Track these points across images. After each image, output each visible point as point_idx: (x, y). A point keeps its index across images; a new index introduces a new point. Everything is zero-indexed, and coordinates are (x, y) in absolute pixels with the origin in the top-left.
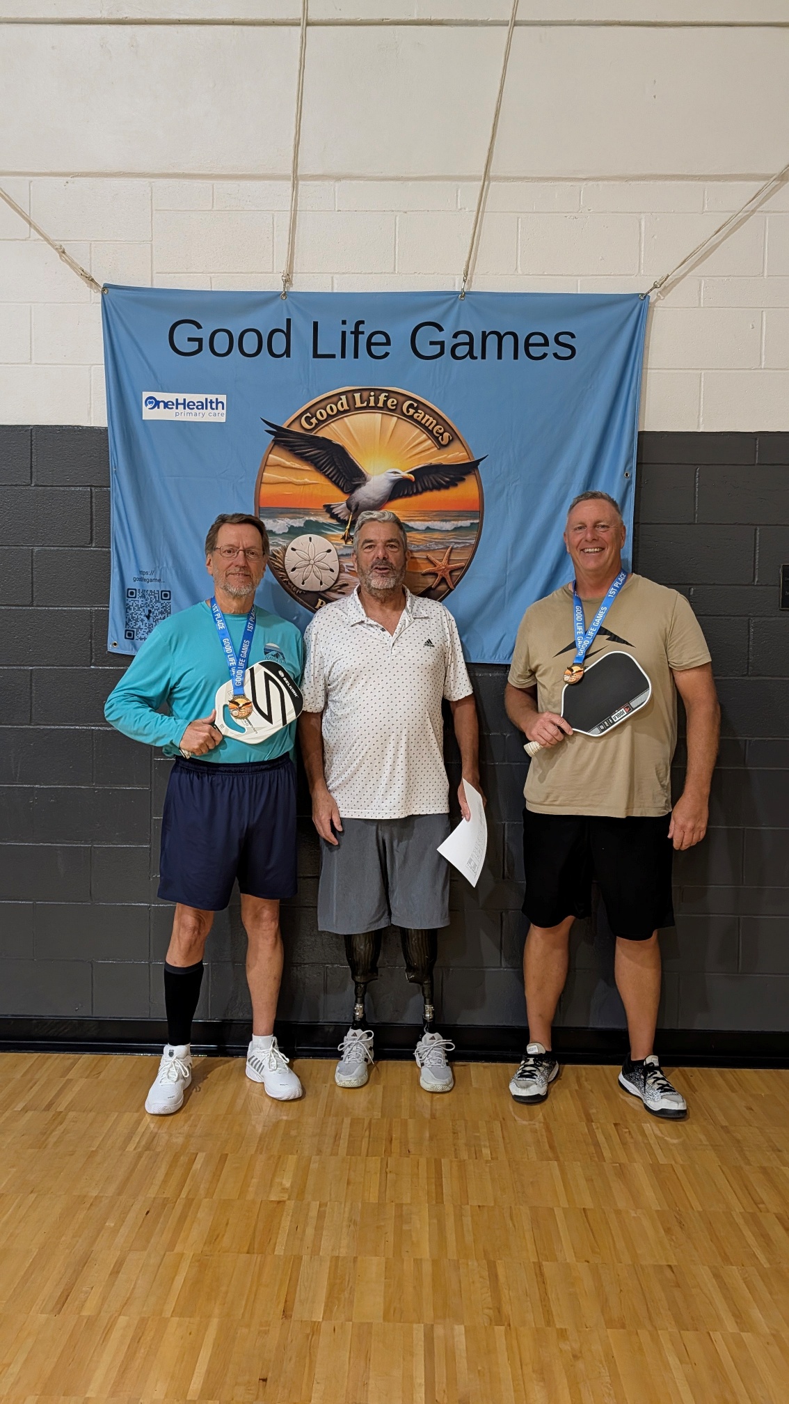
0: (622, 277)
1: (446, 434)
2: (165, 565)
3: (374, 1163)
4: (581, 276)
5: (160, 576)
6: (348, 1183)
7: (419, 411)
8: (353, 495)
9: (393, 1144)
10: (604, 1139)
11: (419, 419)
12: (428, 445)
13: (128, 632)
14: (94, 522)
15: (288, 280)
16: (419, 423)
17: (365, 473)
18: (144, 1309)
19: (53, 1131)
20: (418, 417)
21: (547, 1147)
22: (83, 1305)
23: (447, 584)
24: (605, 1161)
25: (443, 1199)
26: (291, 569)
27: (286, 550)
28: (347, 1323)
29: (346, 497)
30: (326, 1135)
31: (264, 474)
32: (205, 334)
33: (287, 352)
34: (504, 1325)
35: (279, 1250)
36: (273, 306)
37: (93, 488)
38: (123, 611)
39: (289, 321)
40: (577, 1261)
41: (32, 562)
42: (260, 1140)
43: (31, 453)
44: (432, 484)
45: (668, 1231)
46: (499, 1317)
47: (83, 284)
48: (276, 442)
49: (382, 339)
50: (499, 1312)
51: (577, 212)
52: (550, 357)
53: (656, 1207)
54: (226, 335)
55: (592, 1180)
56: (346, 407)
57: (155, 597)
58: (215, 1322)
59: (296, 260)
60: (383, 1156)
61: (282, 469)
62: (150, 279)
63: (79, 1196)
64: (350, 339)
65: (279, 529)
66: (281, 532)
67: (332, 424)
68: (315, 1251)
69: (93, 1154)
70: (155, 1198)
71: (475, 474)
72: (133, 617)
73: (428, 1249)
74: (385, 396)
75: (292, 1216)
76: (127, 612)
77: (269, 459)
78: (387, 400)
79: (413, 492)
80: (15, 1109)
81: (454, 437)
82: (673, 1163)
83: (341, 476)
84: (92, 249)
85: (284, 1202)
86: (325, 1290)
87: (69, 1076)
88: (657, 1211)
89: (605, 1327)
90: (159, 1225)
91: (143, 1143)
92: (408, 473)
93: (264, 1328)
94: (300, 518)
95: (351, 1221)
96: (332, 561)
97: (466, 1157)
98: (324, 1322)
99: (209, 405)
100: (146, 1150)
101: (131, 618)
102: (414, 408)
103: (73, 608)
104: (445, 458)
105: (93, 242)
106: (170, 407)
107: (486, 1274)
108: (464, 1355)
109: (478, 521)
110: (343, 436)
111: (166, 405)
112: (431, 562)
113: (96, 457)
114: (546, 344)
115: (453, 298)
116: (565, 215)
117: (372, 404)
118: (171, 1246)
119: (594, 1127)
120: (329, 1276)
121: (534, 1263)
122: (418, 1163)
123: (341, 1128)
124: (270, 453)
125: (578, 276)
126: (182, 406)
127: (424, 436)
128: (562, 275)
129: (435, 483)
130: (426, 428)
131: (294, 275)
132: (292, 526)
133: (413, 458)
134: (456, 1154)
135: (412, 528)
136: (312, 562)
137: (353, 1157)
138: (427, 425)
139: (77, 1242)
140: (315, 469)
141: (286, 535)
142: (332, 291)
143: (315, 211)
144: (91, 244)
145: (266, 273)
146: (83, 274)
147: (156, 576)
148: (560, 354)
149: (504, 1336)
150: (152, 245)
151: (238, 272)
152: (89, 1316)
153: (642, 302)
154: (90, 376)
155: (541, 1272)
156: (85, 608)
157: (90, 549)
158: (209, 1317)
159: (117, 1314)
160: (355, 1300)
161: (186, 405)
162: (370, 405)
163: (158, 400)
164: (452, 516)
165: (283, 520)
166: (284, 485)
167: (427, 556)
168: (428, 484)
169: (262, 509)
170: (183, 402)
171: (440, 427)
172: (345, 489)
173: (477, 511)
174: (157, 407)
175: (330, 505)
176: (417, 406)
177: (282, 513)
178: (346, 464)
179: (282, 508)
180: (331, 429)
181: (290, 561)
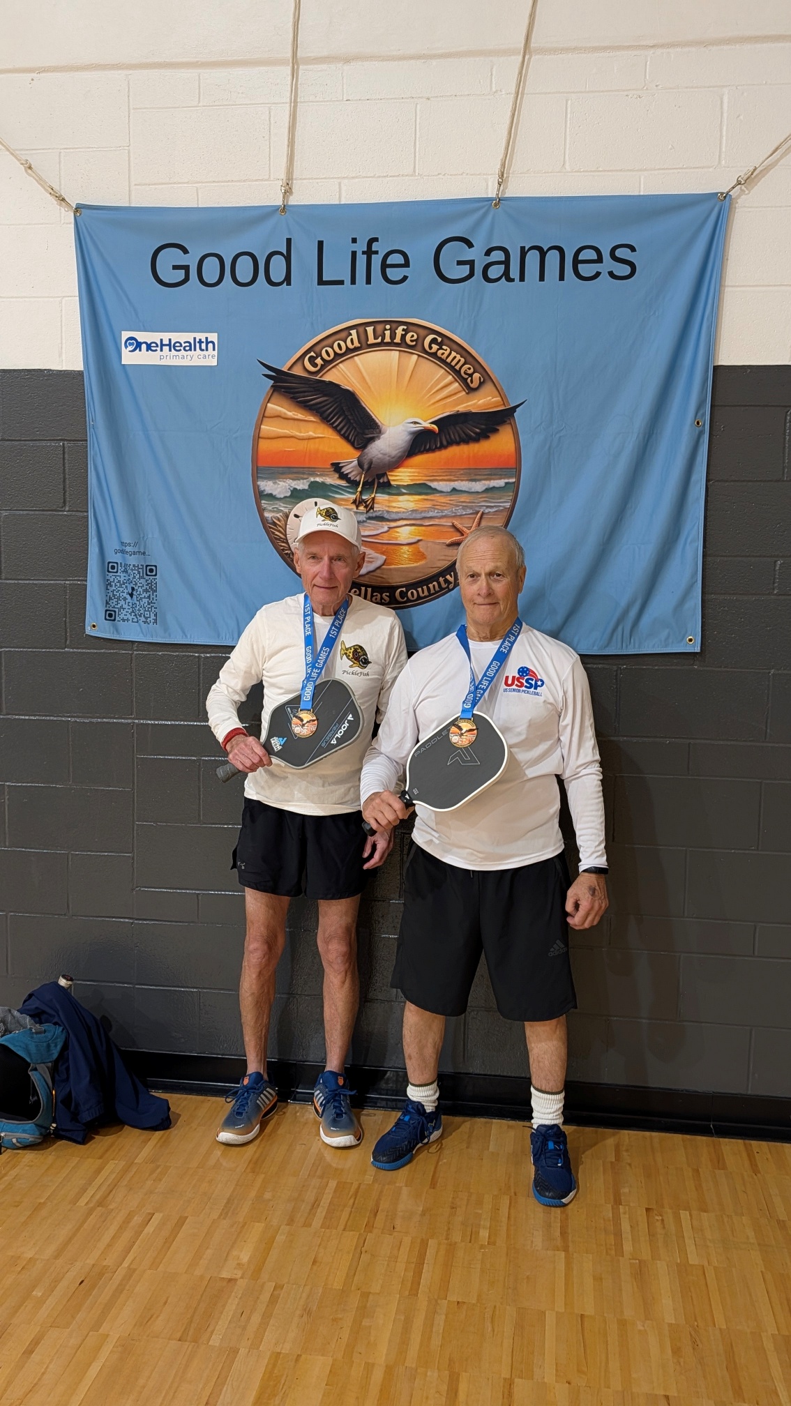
0: (697, 170)
1: (476, 376)
2: (150, 536)
3: (350, 1240)
4: (646, 171)
5: (145, 549)
6: (314, 1262)
7: (444, 347)
8: (366, 450)
9: (377, 1217)
10: (629, 1228)
11: (444, 357)
12: (455, 389)
13: (108, 612)
14: (68, 482)
15: (288, 191)
16: (444, 361)
17: (379, 424)
20: (443, 354)
21: (558, 1232)
24: (623, 1256)
25: (418, 1290)
26: (292, 539)
27: (287, 516)
29: (357, 454)
30: (304, 1200)
31: (262, 427)
32: (192, 260)
33: (288, 280)
36: (270, 223)
37: (66, 443)
38: (103, 588)
39: (289, 241)
44: (459, 435)
47: (52, 203)
48: (275, 389)
49: (402, 261)
51: (642, 89)
52: (605, 276)
53: (671, 1320)
54: (216, 260)
55: (601, 1278)
56: (357, 344)
57: (139, 573)
59: (297, 164)
60: (362, 1232)
61: (282, 420)
62: (127, 196)
64: (361, 260)
65: (279, 493)
66: (282, 496)
67: (340, 365)
69: (40, 1206)
70: (93, 1266)
71: (511, 424)
72: (114, 596)
74: (403, 330)
75: (239, 1302)
76: (107, 589)
77: (267, 409)
78: (406, 334)
79: (436, 446)
81: (486, 378)
82: (706, 1264)
83: (351, 428)
84: (64, 160)
85: (236, 1279)
88: (671, 1326)
91: (97, 1197)
92: (431, 423)
94: (304, 479)
99: (198, 345)
100: (98, 1206)
101: (111, 596)
102: (437, 344)
103: (45, 582)
104: (475, 404)
105: (62, 151)
106: (153, 348)
109: (514, 480)
110: (353, 379)
111: (149, 347)
112: (458, 530)
113: (70, 406)
114: (600, 260)
115: (485, 206)
116: (626, 93)
117: (387, 339)
119: (622, 1211)
122: (401, 1244)
124: (268, 402)
125: (641, 170)
126: (168, 347)
127: (451, 377)
128: (621, 170)
129: (461, 432)
130: (452, 368)
131: (295, 182)
132: (295, 489)
133: (437, 405)
134: (447, 1234)
135: (435, 489)
137: (328, 1231)
138: (453, 364)
140: (321, 421)
141: (288, 499)
142: (340, 201)
143: (317, 102)
144: (60, 153)
145: (262, 180)
146: (52, 192)
147: (139, 548)
148: (615, 273)
150: (129, 151)
151: (229, 182)
153: (720, 203)
154: (61, 310)
156: (58, 582)
157: (62, 513)
161: (172, 346)
162: (385, 341)
163: (139, 341)
164: (486, 475)
165: (284, 482)
166: (288, 439)
167: (453, 523)
168: (454, 436)
169: (261, 469)
170: (168, 343)
171: (469, 366)
172: (356, 444)
173: (513, 467)
174: (138, 349)
175: (339, 463)
176: (442, 341)
177: (283, 473)
178: (357, 413)
179: (283, 467)
180: (339, 371)
181: (292, 530)
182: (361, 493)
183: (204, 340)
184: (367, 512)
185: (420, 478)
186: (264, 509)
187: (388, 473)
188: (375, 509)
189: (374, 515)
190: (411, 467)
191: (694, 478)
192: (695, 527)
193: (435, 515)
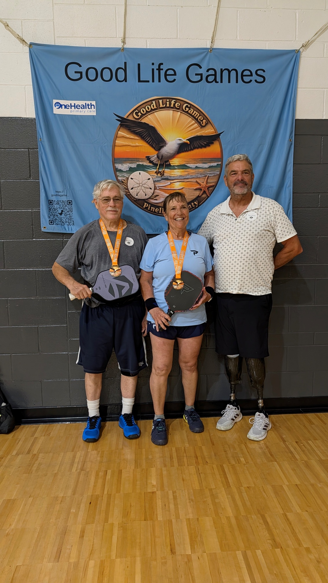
0: (288, 41)
1: (204, 121)
3: (192, 469)
4: (268, 41)
5: (67, 193)
6: (183, 480)
7: (191, 109)
8: (160, 151)
9: (198, 459)
11: (191, 113)
12: (196, 126)
13: (50, 221)
14: (31, 167)
15: (124, 42)
16: (191, 115)
17: (165, 140)
18: (101, 555)
19: (34, 464)
20: (191, 112)
21: (270, 456)
22: (70, 556)
23: (206, 194)
24: (298, 460)
25: (230, 485)
26: (131, 188)
27: (128, 179)
28: (204, 554)
29: (157, 152)
30: (166, 457)
31: (116, 141)
32: (83, 70)
33: (125, 80)
34: (279, 548)
35: (160, 518)
36: (117, 55)
37: (30, 150)
38: (47, 212)
39: (125, 63)
40: (302, 512)
44: (198, 145)
46: (276, 545)
47: (18, 43)
48: (121, 125)
49: (173, 73)
50: (275, 541)
52: (253, 81)
54: (94, 70)
55: (295, 470)
56: (155, 107)
57: (65, 204)
60: (196, 465)
61: (125, 138)
62: (54, 40)
63: (54, 497)
64: (156, 72)
65: (124, 169)
66: (125, 170)
67: (149, 116)
68: (177, 517)
69: (56, 475)
70: (92, 495)
71: (218, 140)
72: (52, 214)
73: (231, 511)
74: (174, 102)
75: (161, 499)
76: (49, 211)
77: (118, 135)
79: (189, 149)
80: (13, 454)
81: (208, 122)
83: (154, 142)
84: (23, 24)
85: (155, 492)
86: (188, 536)
87: (36, 436)
90: (98, 508)
91: (79, 467)
92: (186, 140)
93: (163, 561)
94: (134, 163)
96: (151, 184)
97: (234, 463)
98: (192, 554)
99: (87, 106)
100: (82, 471)
101: (51, 214)
102: (188, 108)
103: (22, 210)
104: (204, 132)
106: (67, 107)
107: (262, 521)
108: (266, 566)
109: (220, 163)
110: (154, 122)
111: (65, 107)
112: (199, 183)
113: (30, 133)
114: (251, 75)
115: (206, 52)
116: (260, 9)
117: (168, 105)
118: (106, 520)
119: (287, 444)
120: (188, 529)
121: (282, 514)
122: (213, 467)
123: (172, 453)
124: (119, 131)
125: (266, 41)
126: (74, 107)
127: (194, 121)
128: (259, 40)
130: (195, 118)
131: (126, 39)
132: (131, 167)
133: (189, 132)
134: (229, 462)
135: (189, 167)
136: (141, 185)
137: (182, 467)
138: (195, 116)
139: (59, 521)
140: (141, 138)
141: (128, 172)
142: (147, 47)
143: (136, 5)
144: (22, 21)
145: (113, 38)
146: (19, 37)
147: (64, 193)
148: (258, 80)
149: (281, 554)
150: (54, 22)
151: (99, 37)
152: (74, 562)
153: (297, 54)
154: (25, 91)
155: (287, 519)
156: (29, 210)
157: (29, 180)
158: (135, 557)
159: (88, 559)
160: (204, 541)
161: (76, 107)
162: (167, 106)
163: (61, 104)
164: (208, 161)
165: (126, 164)
166: (127, 146)
167: (197, 181)
168: (196, 145)
169: (116, 159)
170: (74, 105)
171: (201, 117)
172: (156, 148)
173: (220, 158)
174: (61, 108)
175: (149, 156)
176: (190, 106)
177: (125, 161)
178: (156, 136)
179: (126, 158)
180: (148, 118)
181: (130, 185)
182: (158, 169)
183: (90, 104)
184: (161, 176)
185: (183, 162)
186: (118, 176)
187: (169, 161)
188: (164, 175)
189: (164, 178)
190: (179, 158)
191: (288, 162)
192: (290, 181)
193: (189, 177)
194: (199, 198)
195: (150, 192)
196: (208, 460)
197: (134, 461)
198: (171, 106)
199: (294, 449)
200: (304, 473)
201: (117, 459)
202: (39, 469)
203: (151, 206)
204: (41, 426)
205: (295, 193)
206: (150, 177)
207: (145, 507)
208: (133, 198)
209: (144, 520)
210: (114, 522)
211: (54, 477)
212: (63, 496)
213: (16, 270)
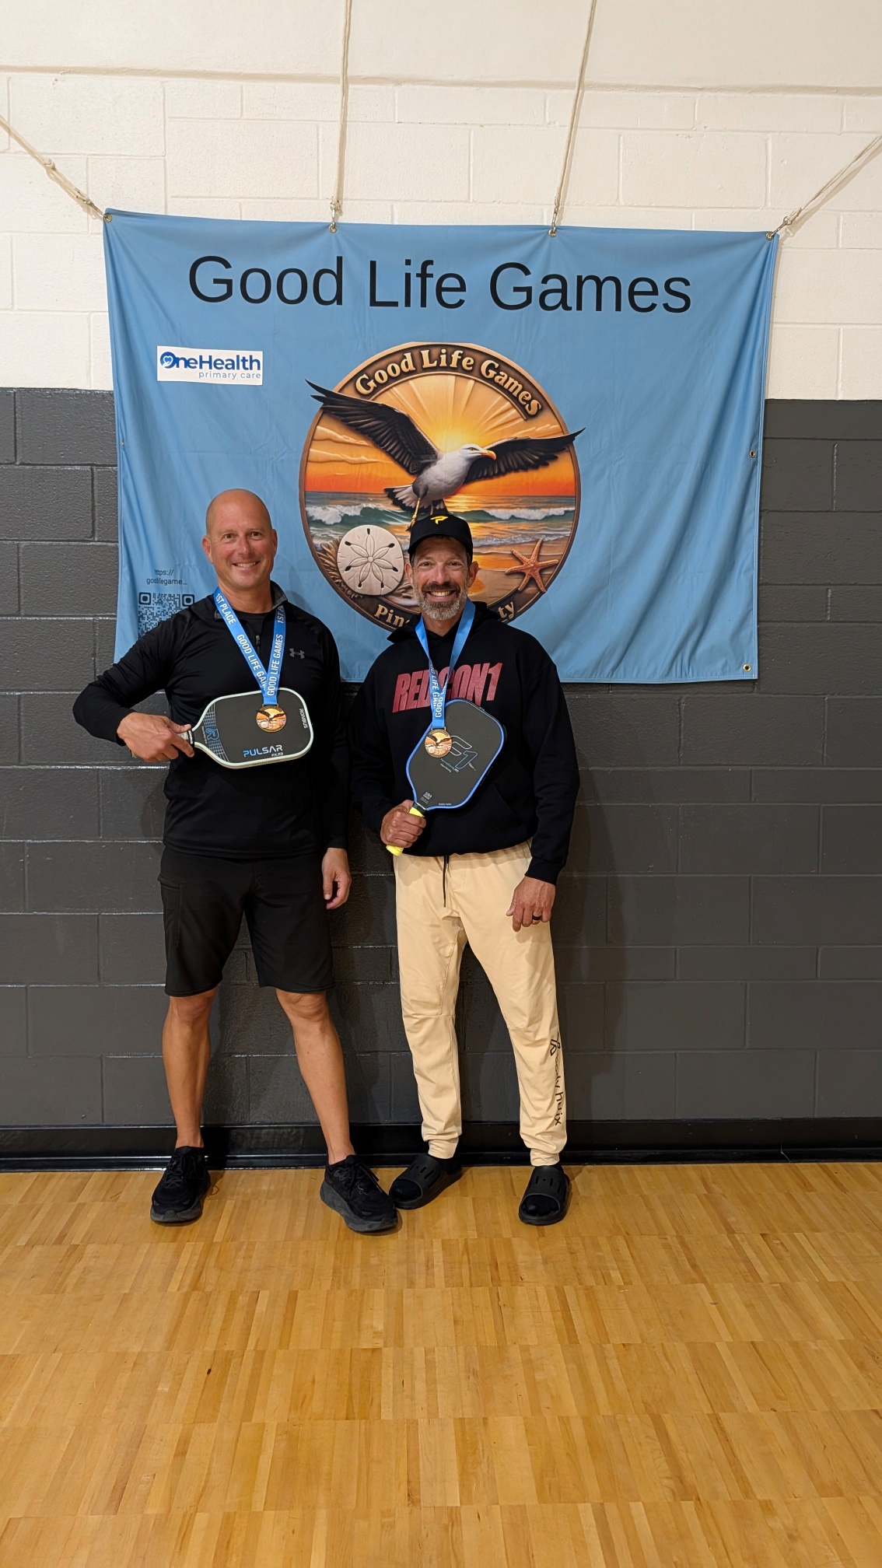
0: (744, 210)
1: (534, 402)
2: (187, 563)
3: (482, 1295)
4: (695, 208)
5: (181, 577)
6: (456, 1322)
7: (501, 373)
8: (421, 476)
9: (500, 1271)
10: (754, 1255)
11: (502, 383)
12: (513, 415)
14: (97, 510)
15: (338, 209)
16: (501, 387)
17: (435, 449)
18: (228, 1501)
19: (71, 1269)
20: (500, 380)
21: (689, 1267)
22: (146, 1502)
23: (537, 586)
24: (762, 1282)
25: (576, 1337)
26: (345, 568)
27: (338, 544)
28: (493, 1506)
29: (412, 479)
30: (415, 1263)
31: (311, 450)
32: (234, 275)
33: (338, 299)
34: (692, 1500)
35: (387, 1414)
36: (321, 240)
37: (94, 468)
38: (135, 621)
39: (340, 260)
40: (761, 1410)
41: (18, 561)
42: (335, 1272)
43: (15, 422)
44: (518, 463)
45: (861, 1366)
46: (684, 1491)
47: (78, 208)
48: (325, 411)
49: (458, 285)
50: (682, 1482)
51: (691, 130)
52: (660, 308)
53: (838, 1336)
54: (261, 276)
55: (752, 1305)
56: (411, 367)
57: (175, 603)
58: (322, 1515)
59: (347, 183)
60: (491, 1286)
61: (332, 443)
62: (163, 205)
63: (117, 1353)
64: (416, 283)
65: (329, 519)
66: (332, 523)
67: (394, 388)
68: (433, 1413)
69: (125, 1299)
70: (215, 1352)
73: (574, 1404)
74: (460, 354)
75: (394, 1367)
76: (139, 623)
77: (317, 432)
78: (462, 359)
79: (494, 473)
80: (18, 1244)
81: (544, 406)
82: (844, 1280)
83: (406, 453)
84: (90, 165)
85: (380, 1349)
86: (455, 1464)
87: (81, 1199)
88: (841, 1341)
89: (817, 1495)
90: (227, 1386)
91: (188, 1281)
92: (489, 449)
93: (387, 1520)
94: (355, 505)
95: (469, 1368)
96: (395, 557)
97: (593, 1283)
98: (463, 1506)
99: (241, 363)
100: (193, 1290)
102: (495, 369)
104: (534, 430)
105: (90, 157)
106: (192, 365)
107: (653, 1433)
108: (652, 1542)
109: (573, 509)
110: (408, 403)
111: (187, 363)
112: (517, 559)
113: (97, 429)
114: (655, 292)
115: (539, 235)
116: (677, 133)
117: (443, 363)
118: (247, 1414)
119: (739, 1239)
120: (457, 1445)
121: (709, 1415)
122: (536, 1292)
123: (432, 1253)
124: (318, 424)
125: (692, 208)
126: (208, 365)
127: (508, 404)
128: (673, 207)
129: (521, 461)
130: (510, 394)
131: (343, 201)
132: (346, 515)
133: (494, 431)
134: (579, 1280)
135: (493, 517)
136: (371, 559)
137: (454, 1289)
138: (511, 390)
139: (125, 1414)
140: (374, 444)
141: (338, 526)
142: (392, 220)
143: (368, 122)
144: (88, 159)
145: (310, 199)
146: (79, 196)
147: (175, 576)
148: (671, 305)
149: (695, 1515)
150: (165, 161)
151: (274, 198)
152: (157, 1515)
153: (769, 242)
154: (89, 326)
155: (720, 1427)
156: (86, 618)
157: (91, 544)
158: (314, 1508)
159: (192, 1510)
160: (497, 1476)
161: (212, 363)
162: (441, 365)
163: (177, 356)
164: (543, 502)
165: (334, 507)
166: (336, 463)
167: (512, 552)
168: (512, 462)
169: (309, 494)
170: (208, 360)
171: (527, 393)
172: (411, 469)
173: (573, 495)
174: (175, 365)
175: (394, 489)
176: (499, 367)
177: (332, 499)
178: (412, 438)
179: (334, 493)
180: (394, 395)
181: (343, 558)
182: (416, 520)
183: (248, 358)
185: (478, 505)
186: (313, 536)
187: (445, 501)
190: (469, 493)
191: (747, 508)
192: (750, 556)
193: (495, 543)
194: (517, 596)
195: (392, 579)
196: (523, 1273)
197: (332, 1271)
198: (451, 365)
199: (755, 1252)
200: (776, 1313)
201: (287, 1264)
202: (84, 1282)
203: (394, 614)
204: (98, 1176)
205: (766, 584)
206: (394, 541)
207: (350, 1385)
208: (349, 591)
209: (345, 1417)
210: (266, 1421)
211: (121, 1303)
212: (139, 1350)
213: (48, 770)
